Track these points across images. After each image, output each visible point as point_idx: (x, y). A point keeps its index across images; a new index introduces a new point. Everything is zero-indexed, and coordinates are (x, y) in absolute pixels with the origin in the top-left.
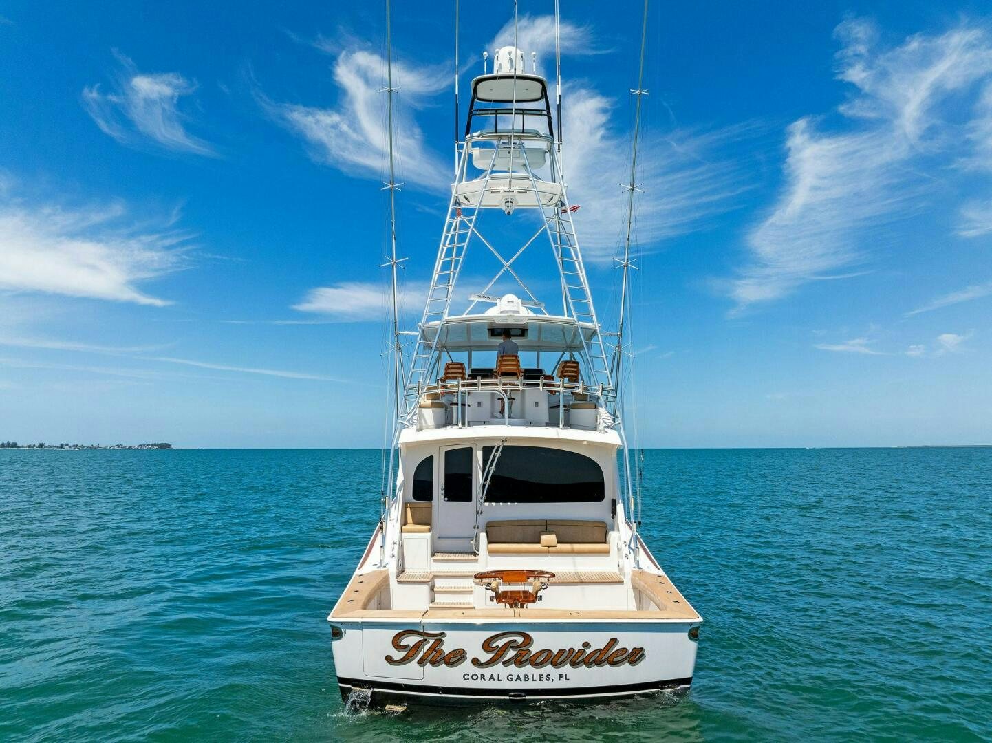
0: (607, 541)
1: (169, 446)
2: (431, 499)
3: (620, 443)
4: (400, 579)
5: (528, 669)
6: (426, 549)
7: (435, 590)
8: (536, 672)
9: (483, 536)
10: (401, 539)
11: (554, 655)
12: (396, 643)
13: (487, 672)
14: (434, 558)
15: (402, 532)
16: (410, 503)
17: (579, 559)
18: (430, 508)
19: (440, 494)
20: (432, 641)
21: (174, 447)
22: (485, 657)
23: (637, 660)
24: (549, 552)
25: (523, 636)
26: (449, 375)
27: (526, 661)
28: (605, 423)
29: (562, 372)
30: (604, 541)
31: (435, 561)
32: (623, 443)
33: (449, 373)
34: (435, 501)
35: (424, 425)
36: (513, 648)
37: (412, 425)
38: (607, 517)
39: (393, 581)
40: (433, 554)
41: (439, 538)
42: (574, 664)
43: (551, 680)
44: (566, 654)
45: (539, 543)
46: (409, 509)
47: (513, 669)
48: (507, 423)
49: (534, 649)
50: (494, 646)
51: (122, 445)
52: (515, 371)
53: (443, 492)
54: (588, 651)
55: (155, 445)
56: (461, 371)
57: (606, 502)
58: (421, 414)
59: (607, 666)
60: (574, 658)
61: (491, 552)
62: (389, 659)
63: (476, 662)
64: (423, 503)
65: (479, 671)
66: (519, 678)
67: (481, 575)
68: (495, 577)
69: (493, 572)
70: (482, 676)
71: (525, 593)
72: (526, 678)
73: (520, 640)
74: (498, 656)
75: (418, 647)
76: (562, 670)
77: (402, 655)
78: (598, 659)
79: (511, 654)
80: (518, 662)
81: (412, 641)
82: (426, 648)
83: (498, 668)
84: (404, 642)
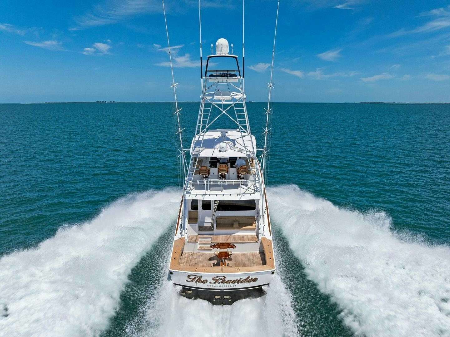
2: (197, 210)
5: (225, 284)
8: (227, 285)
11: (232, 281)
12: (189, 277)
13: (214, 285)
15: (188, 224)
16: (191, 211)
18: (197, 213)
20: (198, 278)
23: (255, 281)
33: (202, 169)
34: (199, 210)
41: (200, 221)
42: (238, 283)
43: (231, 287)
44: (235, 281)
45: (233, 226)
49: (227, 280)
50: (216, 279)
53: (201, 207)
54: (242, 280)
57: (256, 210)
59: (247, 283)
62: (187, 280)
63: (210, 282)
64: (195, 211)
65: (212, 285)
66: (222, 286)
67: (213, 247)
68: (217, 248)
69: (217, 244)
70: (212, 286)
71: (226, 252)
72: (225, 286)
73: (223, 278)
74: (217, 281)
75: (194, 279)
76: (234, 284)
77: (190, 280)
78: (244, 281)
79: (220, 281)
80: (222, 283)
81: (193, 277)
82: (197, 279)
83: (217, 284)
84: (190, 277)
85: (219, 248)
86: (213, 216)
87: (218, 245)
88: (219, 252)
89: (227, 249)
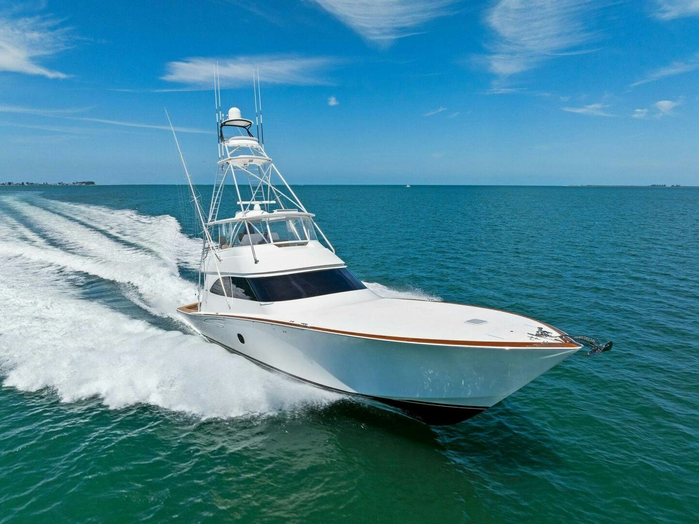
1: (93, 183)
21: (97, 184)
51: (62, 183)
55: (84, 183)
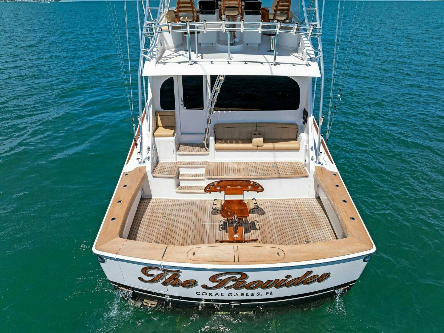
0: (298, 139)
2: (174, 108)
3: (320, 76)
4: (154, 175)
5: (244, 291)
6: (173, 147)
7: (180, 178)
8: (250, 292)
9: (212, 139)
10: (154, 143)
11: (263, 283)
12: (144, 271)
13: (214, 292)
14: (178, 153)
15: (154, 137)
16: (159, 112)
17: (278, 154)
18: (174, 116)
19: (180, 104)
20: (171, 274)
22: (211, 284)
23: (324, 279)
24: (257, 150)
25: (240, 274)
26: (181, 9)
27: (242, 287)
28: (308, 54)
29: (276, 6)
30: (295, 138)
31: (179, 155)
32: (321, 76)
33: (180, 7)
34: (177, 110)
35: (166, 46)
36: (233, 280)
37: (152, 57)
38: (300, 121)
39: (150, 176)
40: (178, 149)
41: (181, 134)
42: (277, 287)
43: (260, 295)
44: (273, 282)
45: (251, 142)
46: (158, 117)
47: (233, 291)
48: (229, 51)
49: (248, 281)
50: (218, 279)
52: (237, 6)
53: (183, 103)
54: (289, 280)
56: (190, 5)
57: (300, 110)
58: (162, 37)
59: (302, 285)
60: (278, 284)
61: (218, 150)
62: (140, 279)
63: (205, 287)
64: (168, 112)
65: (208, 291)
66: (237, 294)
67: (210, 189)
68: (220, 191)
69: (219, 182)
70: (210, 294)
71: (241, 202)
72: (242, 295)
73: (238, 276)
74: (221, 284)
75: (161, 276)
76: (269, 290)
77: (150, 278)
78: (296, 282)
79: (231, 283)
80: (236, 287)
81: (156, 273)
82: (167, 277)
83: (222, 290)
84: (150, 272)
85: (223, 193)
86: (208, 120)
87: (221, 184)
88: (223, 202)
89: (242, 194)
